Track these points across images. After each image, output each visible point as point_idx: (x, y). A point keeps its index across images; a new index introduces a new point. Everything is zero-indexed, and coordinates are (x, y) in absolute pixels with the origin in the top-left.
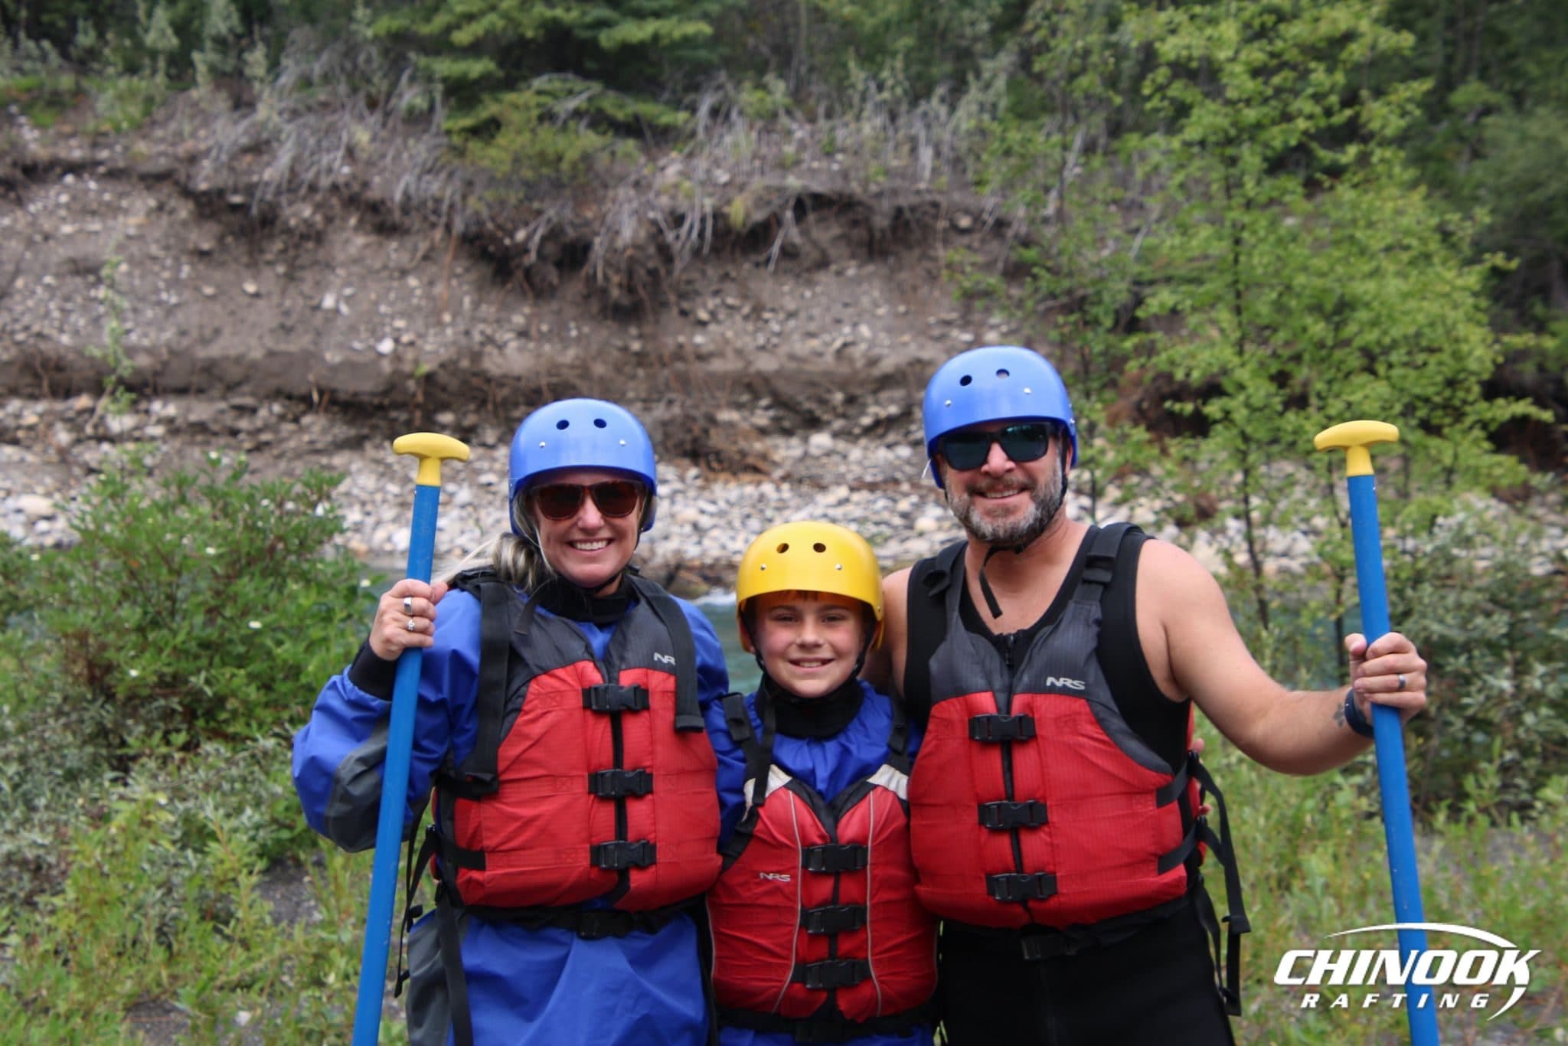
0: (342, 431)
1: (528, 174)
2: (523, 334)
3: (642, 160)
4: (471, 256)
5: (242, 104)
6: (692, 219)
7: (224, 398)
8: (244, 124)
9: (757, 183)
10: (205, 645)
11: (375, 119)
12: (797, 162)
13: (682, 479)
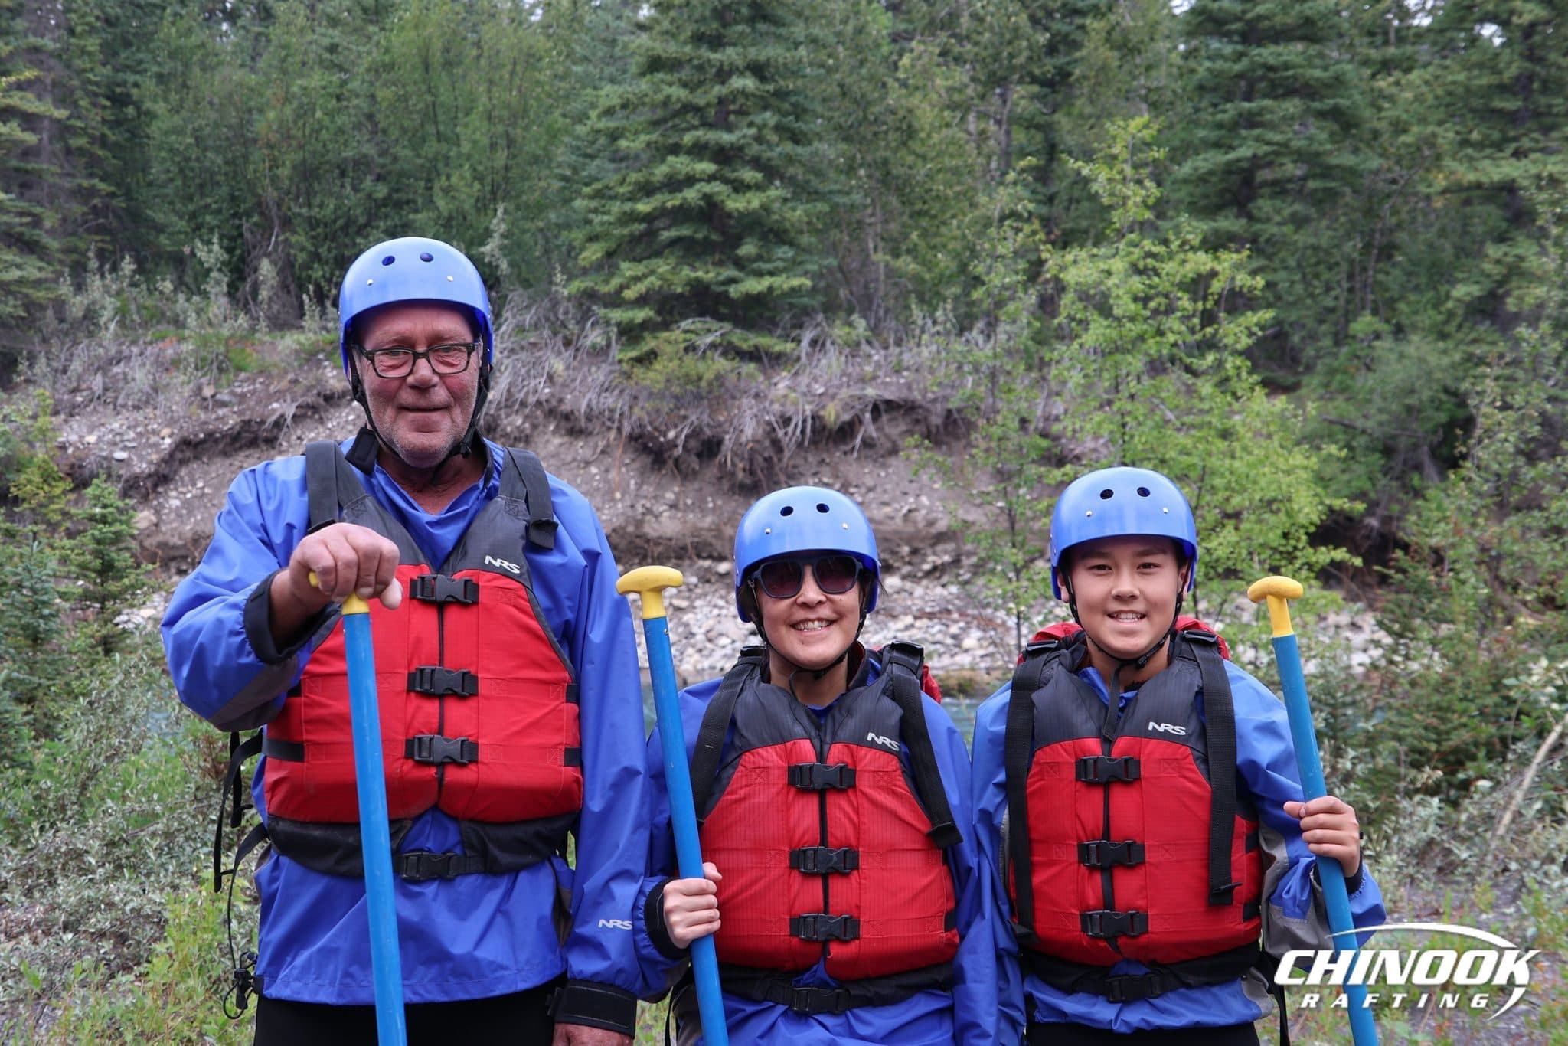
1: (676, 389)
2: (673, 506)
3: (761, 378)
4: (636, 450)
6: (798, 419)
9: (844, 393)
11: (568, 354)
12: (874, 378)
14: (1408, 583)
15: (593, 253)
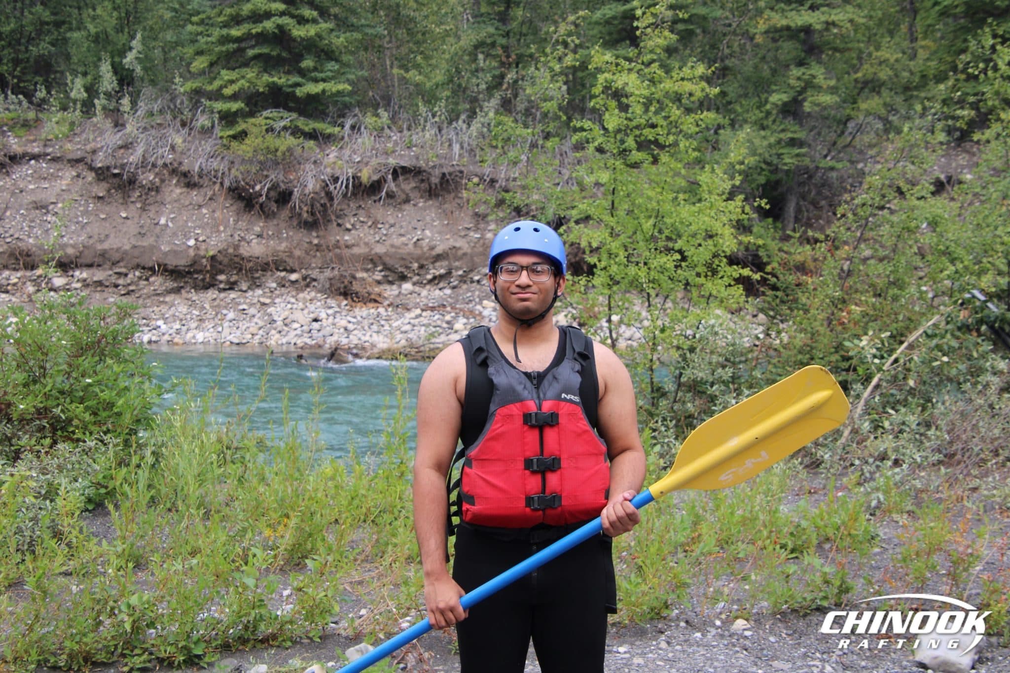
0: (170, 284)
1: (261, 158)
2: (260, 236)
3: (318, 151)
4: (233, 198)
5: (119, 125)
6: (343, 179)
7: (111, 269)
8: (120, 134)
9: (374, 162)
10: (62, 392)
11: (185, 132)
12: (394, 152)
13: (339, 306)
14: (779, 284)
15: (200, 63)
